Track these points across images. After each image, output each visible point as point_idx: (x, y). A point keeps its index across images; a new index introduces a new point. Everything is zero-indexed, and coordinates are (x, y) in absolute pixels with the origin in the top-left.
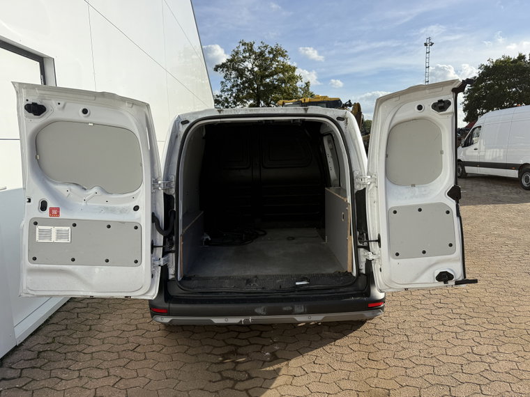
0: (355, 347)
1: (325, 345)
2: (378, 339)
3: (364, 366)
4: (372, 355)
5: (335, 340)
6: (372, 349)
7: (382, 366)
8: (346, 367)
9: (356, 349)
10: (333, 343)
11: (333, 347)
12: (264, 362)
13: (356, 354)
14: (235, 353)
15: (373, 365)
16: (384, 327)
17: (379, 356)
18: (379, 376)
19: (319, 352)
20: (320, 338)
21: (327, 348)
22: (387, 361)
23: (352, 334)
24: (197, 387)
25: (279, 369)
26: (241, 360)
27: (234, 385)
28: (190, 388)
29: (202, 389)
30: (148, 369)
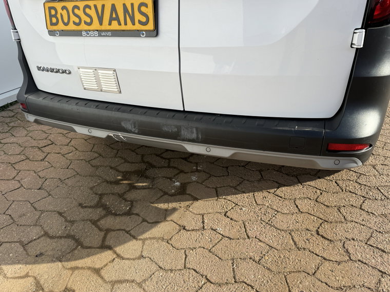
0: (304, 205)
1: (261, 190)
2: (353, 200)
3: (301, 244)
4: (326, 226)
5: (280, 185)
6: (334, 215)
7: (335, 254)
8: (270, 236)
9: (304, 209)
10: (272, 191)
11: (270, 196)
12: (165, 193)
13: (300, 218)
14: (142, 175)
15: (319, 246)
16: (374, 182)
17: (340, 232)
18: (318, 275)
19: (243, 199)
20: (260, 177)
21: (259, 195)
22: (350, 246)
23: (312, 183)
24: (58, 209)
25: (174, 210)
26: (141, 184)
27: (102, 218)
28: (51, 208)
29: (60, 214)
30: (32, 173)
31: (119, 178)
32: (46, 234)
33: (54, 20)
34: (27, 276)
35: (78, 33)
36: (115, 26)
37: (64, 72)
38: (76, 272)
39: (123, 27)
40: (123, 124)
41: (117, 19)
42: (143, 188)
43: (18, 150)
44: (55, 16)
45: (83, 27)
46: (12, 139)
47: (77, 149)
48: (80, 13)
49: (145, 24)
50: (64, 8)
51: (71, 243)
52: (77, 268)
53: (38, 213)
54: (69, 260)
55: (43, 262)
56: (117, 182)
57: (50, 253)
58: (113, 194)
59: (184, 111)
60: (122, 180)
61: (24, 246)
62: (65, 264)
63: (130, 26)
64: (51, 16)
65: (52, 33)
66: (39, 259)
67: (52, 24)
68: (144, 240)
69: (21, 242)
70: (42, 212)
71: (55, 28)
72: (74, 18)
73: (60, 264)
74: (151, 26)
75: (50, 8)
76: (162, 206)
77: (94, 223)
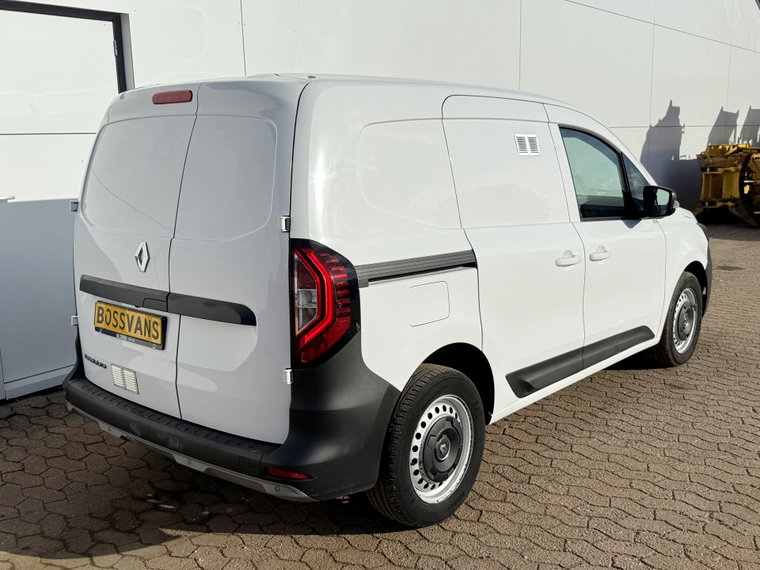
12: (184, 520)
14: (175, 496)
24: (66, 514)
25: (178, 537)
26: (166, 506)
27: (102, 530)
28: (60, 511)
29: (65, 518)
30: (62, 473)
31: (150, 495)
32: (42, 534)
33: (100, 318)
34: (7, 561)
35: (113, 334)
36: (138, 335)
37: (102, 365)
38: (49, 567)
39: (143, 337)
40: (131, 426)
41: (140, 329)
42: (166, 510)
43: (61, 442)
44: (102, 315)
45: (118, 330)
46: (63, 429)
47: (126, 453)
48: (117, 317)
49: (156, 338)
50: (108, 310)
51: (59, 545)
52: (51, 565)
53: (45, 513)
54: (48, 558)
55: (26, 554)
56: (143, 500)
57: (36, 549)
58: (130, 511)
59: (181, 420)
60: (150, 498)
61: (17, 538)
62: (43, 560)
63: (147, 338)
64: (99, 314)
65: (97, 329)
66: (24, 552)
67: (99, 322)
68: (124, 556)
69: (16, 535)
70: (50, 513)
71: (100, 325)
72: (113, 321)
73: (39, 559)
74: (159, 341)
75: (100, 308)
76: (169, 532)
77: (92, 533)
